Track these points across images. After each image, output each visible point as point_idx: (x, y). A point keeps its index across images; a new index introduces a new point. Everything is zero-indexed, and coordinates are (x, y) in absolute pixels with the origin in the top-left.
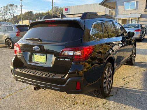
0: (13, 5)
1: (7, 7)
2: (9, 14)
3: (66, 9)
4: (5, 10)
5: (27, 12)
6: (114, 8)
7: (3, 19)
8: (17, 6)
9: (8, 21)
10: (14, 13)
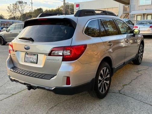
0: (22, 2)
1: (16, 4)
2: (18, 12)
3: (78, 6)
4: (14, 7)
5: (36, 9)
6: (129, 4)
7: (12, 17)
8: (26, 3)
9: (18, 19)
10: (23, 10)
